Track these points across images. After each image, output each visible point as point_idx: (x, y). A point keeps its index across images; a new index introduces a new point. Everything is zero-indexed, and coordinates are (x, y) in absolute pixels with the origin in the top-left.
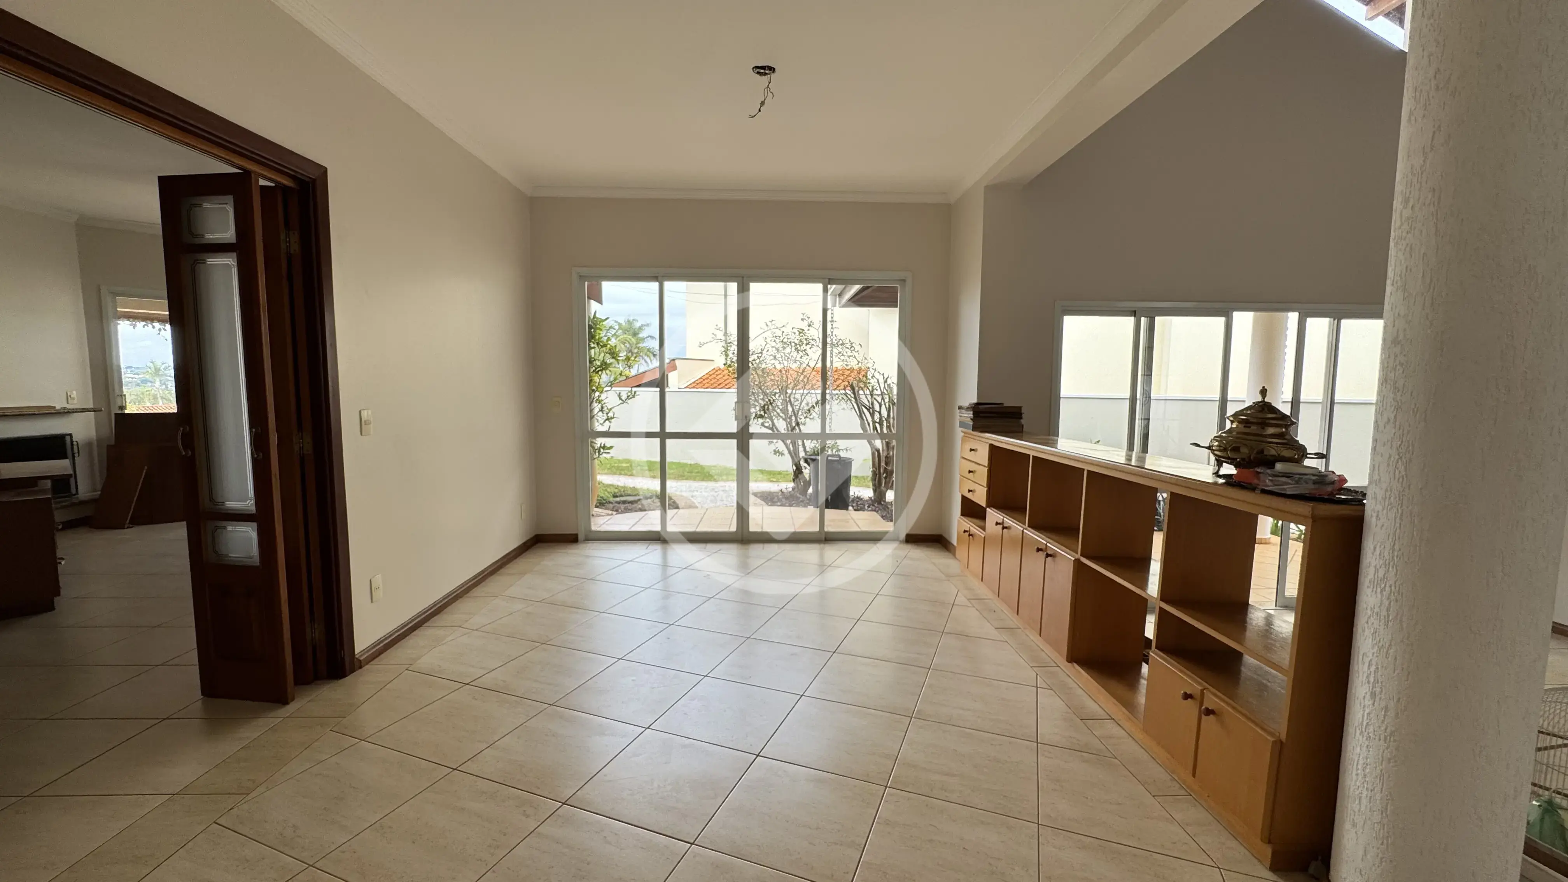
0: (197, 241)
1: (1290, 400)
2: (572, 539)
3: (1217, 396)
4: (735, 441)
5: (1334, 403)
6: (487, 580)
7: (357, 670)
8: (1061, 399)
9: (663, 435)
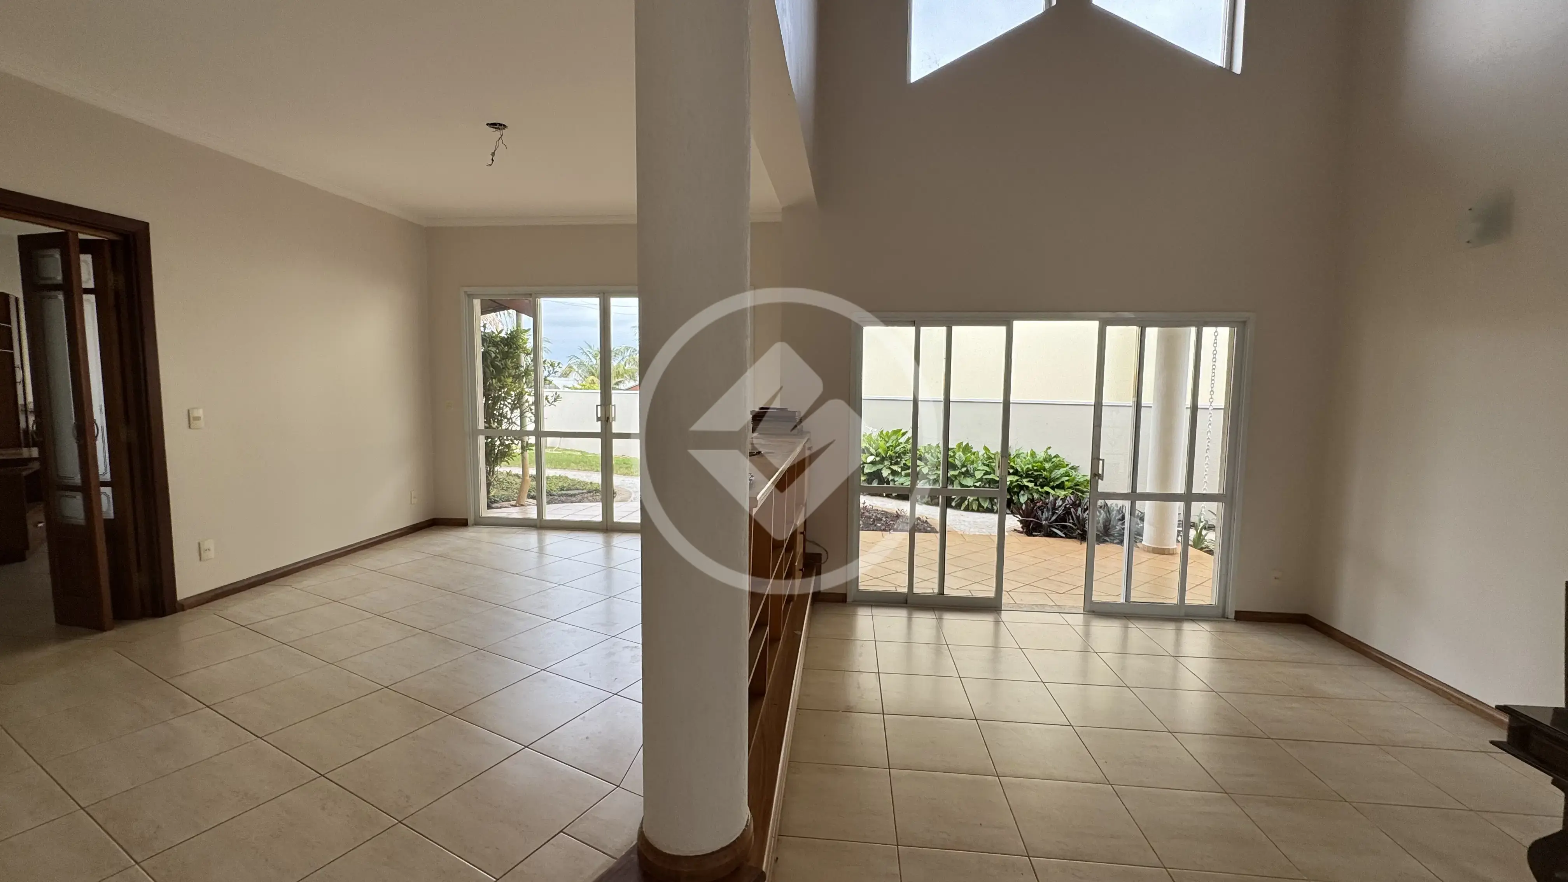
0: (49, 282)
1: (1093, 404)
2: (463, 523)
3: (1001, 399)
4: (599, 440)
5: (1141, 407)
6: (358, 553)
7: (179, 612)
8: (863, 400)
9: (539, 434)
